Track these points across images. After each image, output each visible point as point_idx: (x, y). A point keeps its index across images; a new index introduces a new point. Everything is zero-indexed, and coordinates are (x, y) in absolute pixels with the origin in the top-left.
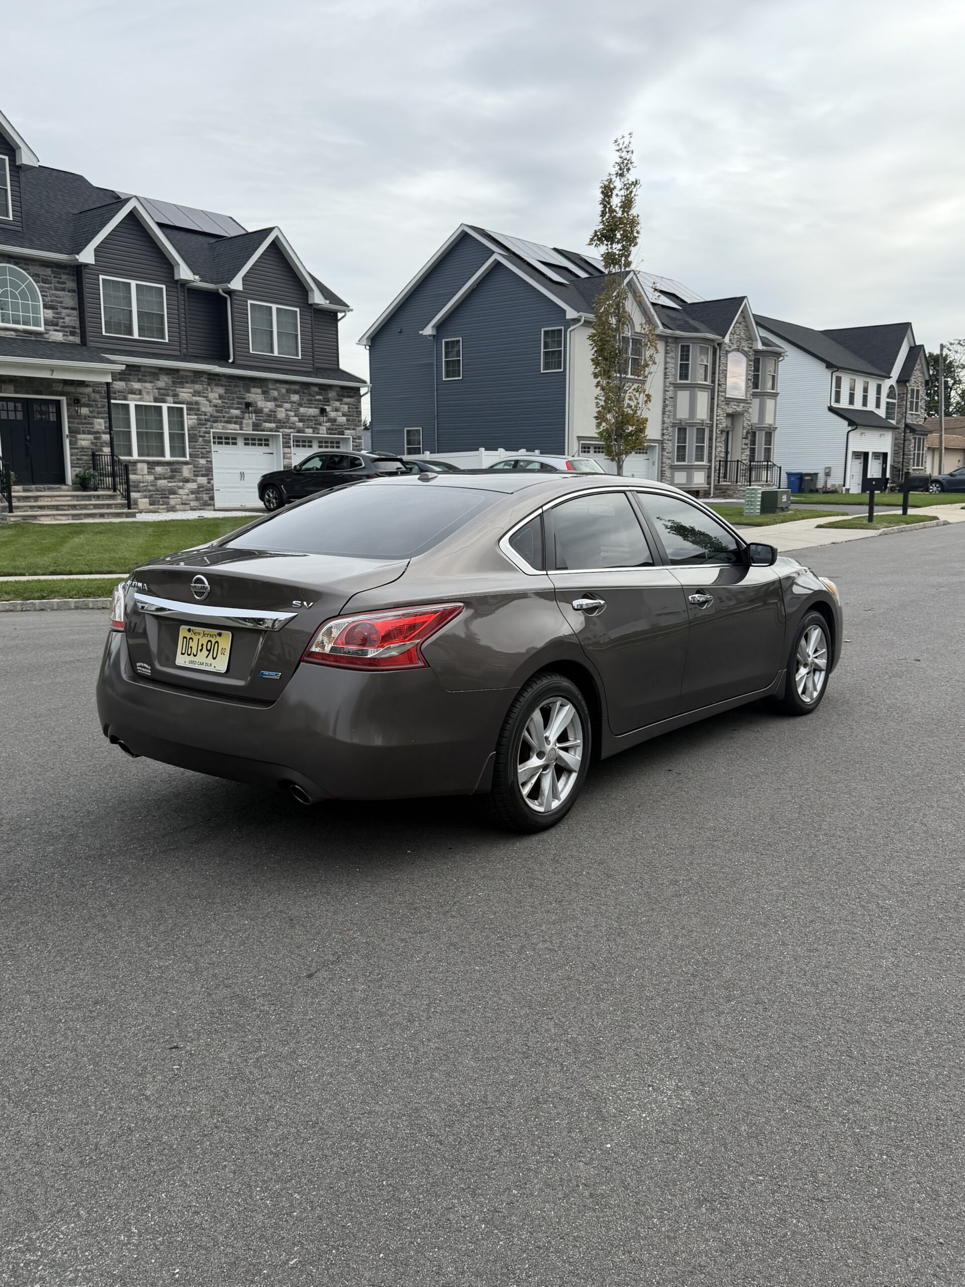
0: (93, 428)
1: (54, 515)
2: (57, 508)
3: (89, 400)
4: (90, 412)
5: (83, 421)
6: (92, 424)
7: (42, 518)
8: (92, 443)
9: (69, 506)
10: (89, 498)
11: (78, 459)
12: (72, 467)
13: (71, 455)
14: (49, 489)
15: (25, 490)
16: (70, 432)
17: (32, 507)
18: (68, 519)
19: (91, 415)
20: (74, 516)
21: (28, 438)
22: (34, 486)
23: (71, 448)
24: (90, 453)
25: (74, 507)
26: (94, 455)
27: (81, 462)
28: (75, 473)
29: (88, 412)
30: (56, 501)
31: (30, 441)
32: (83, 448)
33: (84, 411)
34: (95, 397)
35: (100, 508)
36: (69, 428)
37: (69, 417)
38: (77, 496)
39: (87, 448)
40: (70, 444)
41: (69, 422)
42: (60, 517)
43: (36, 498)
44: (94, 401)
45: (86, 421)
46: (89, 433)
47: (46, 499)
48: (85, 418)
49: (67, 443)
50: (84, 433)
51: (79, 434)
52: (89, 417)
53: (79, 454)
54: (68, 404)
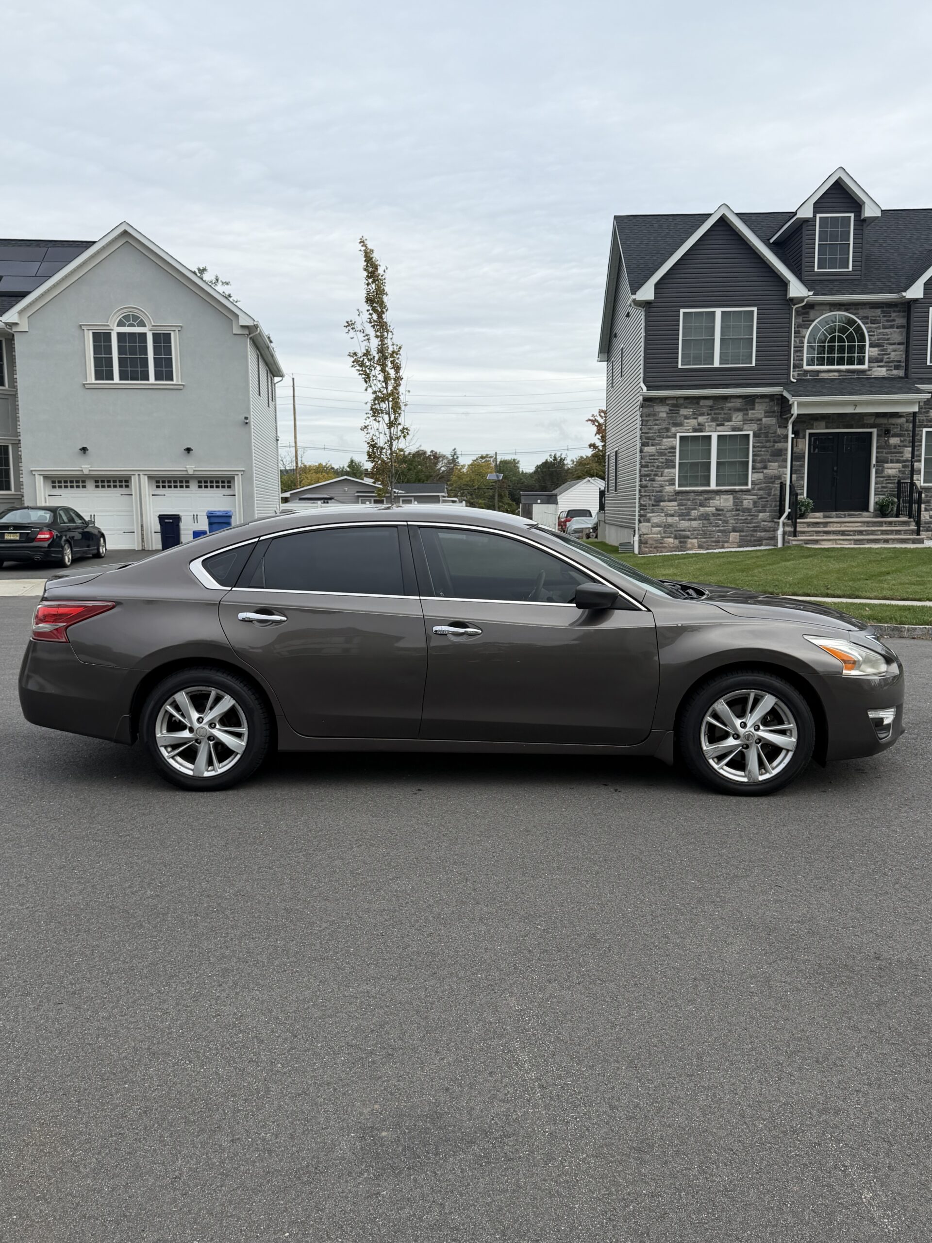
0: (902, 457)
1: (836, 540)
2: (843, 533)
3: (901, 430)
4: (901, 441)
5: (893, 450)
6: (902, 453)
7: (823, 543)
8: (900, 471)
9: (855, 531)
10: (881, 524)
11: (883, 487)
12: (875, 494)
13: (876, 483)
14: (850, 516)
15: (825, 517)
16: (877, 462)
17: (817, 532)
18: (850, 544)
19: (902, 444)
20: (857, 541)
21: (835, 468)
22: (834, 513)
23: (876, 477)
24: (896, 481)
25: (860, 533)
26: (899, 483)
27: (885, 490)
28: (877, 500)
29: (899, 442)
30: (845, 526)
31: (836, 472)
32: (889, 476)
33: (894, 441)
34: (908, 427)
35: (888, 534)
36: (877, 457)
37: (878, 448)
38: (868, 522)
39: (893, 477)
40: (876, 473)
41: (877, 452)
42: (841, 542)
43: (826, 524)
44: (907, 430)
45: (895, 450)
46: (898, 461)
47: (835, 525)
48: (895, 447)
49: (873, 471)
50: (892, 462)
51: (887, 463)
52: (899, 446)
53: (885, 482)
54: (878, 436)
